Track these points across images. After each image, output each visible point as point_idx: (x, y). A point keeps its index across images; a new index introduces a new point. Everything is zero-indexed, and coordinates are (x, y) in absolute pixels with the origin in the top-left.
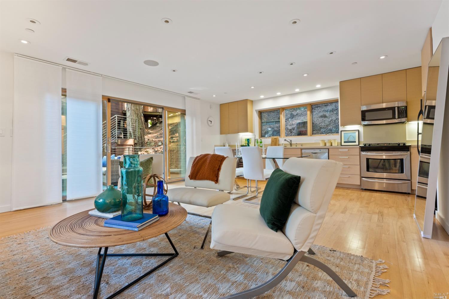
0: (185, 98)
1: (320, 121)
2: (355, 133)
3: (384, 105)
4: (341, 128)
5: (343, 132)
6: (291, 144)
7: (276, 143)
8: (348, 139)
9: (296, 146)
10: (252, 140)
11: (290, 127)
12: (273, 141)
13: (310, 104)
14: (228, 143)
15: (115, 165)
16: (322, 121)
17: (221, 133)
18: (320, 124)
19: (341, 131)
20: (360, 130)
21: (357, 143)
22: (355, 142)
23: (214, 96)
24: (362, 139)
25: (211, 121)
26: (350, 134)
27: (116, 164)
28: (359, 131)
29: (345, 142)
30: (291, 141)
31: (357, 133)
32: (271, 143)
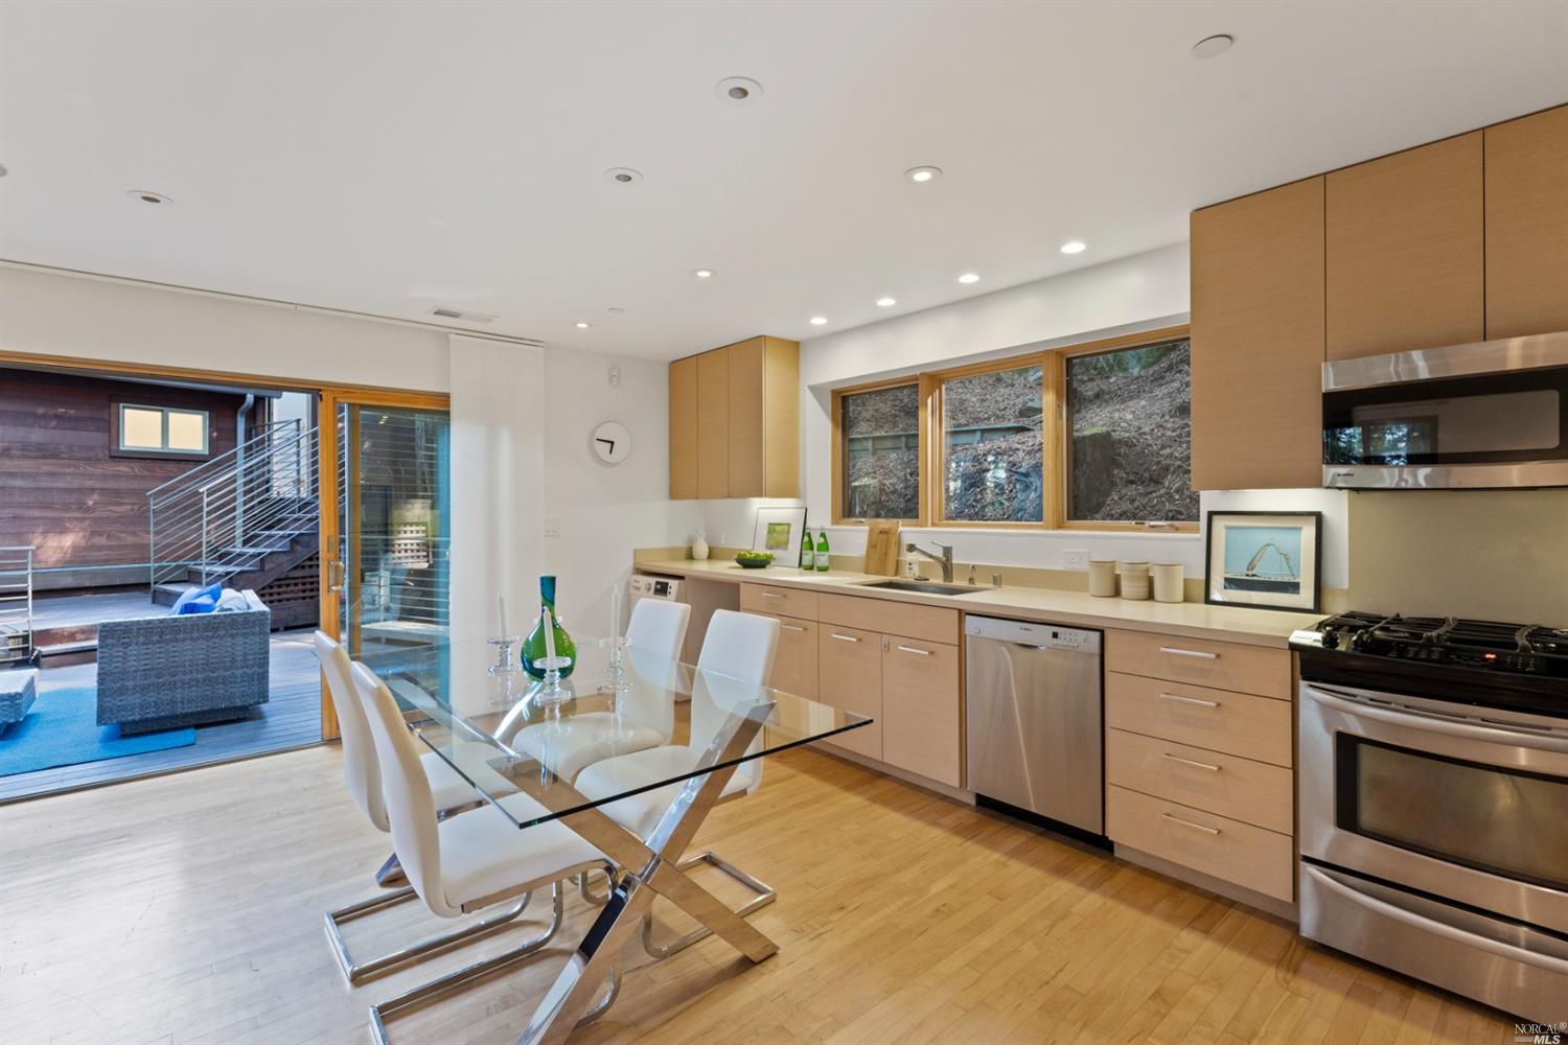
0: (448, 340)
1: (1169, 433)
2: (1300, 529)
3: (1514, 354)
4: (1209, 500)
5: (1219, 523)
6: (947, 569)
7: (886, 554)
8: (1251, 566)
9: (971, 580)
10: (792, 529)
11: (1027, 457)
12: (875, 546)
13: (1059, 353)
14: (706, 540)
15: (133, 647)
16: (1179, 431)
17: (674, 493)
18: (1163, 447)
19: (1211, 514)
20: (1325, 512)
21: (1306, 597)
22: (1294, 587)
23: (583, 326)
24: (1340, 573)
25: (612, 443)
26: (1263, 538)
27: (142, 639)
28: (1319, 517)
29: (1231, 583)
30: (948, 551)
31: (1309, 532)
32: (868, 551)
